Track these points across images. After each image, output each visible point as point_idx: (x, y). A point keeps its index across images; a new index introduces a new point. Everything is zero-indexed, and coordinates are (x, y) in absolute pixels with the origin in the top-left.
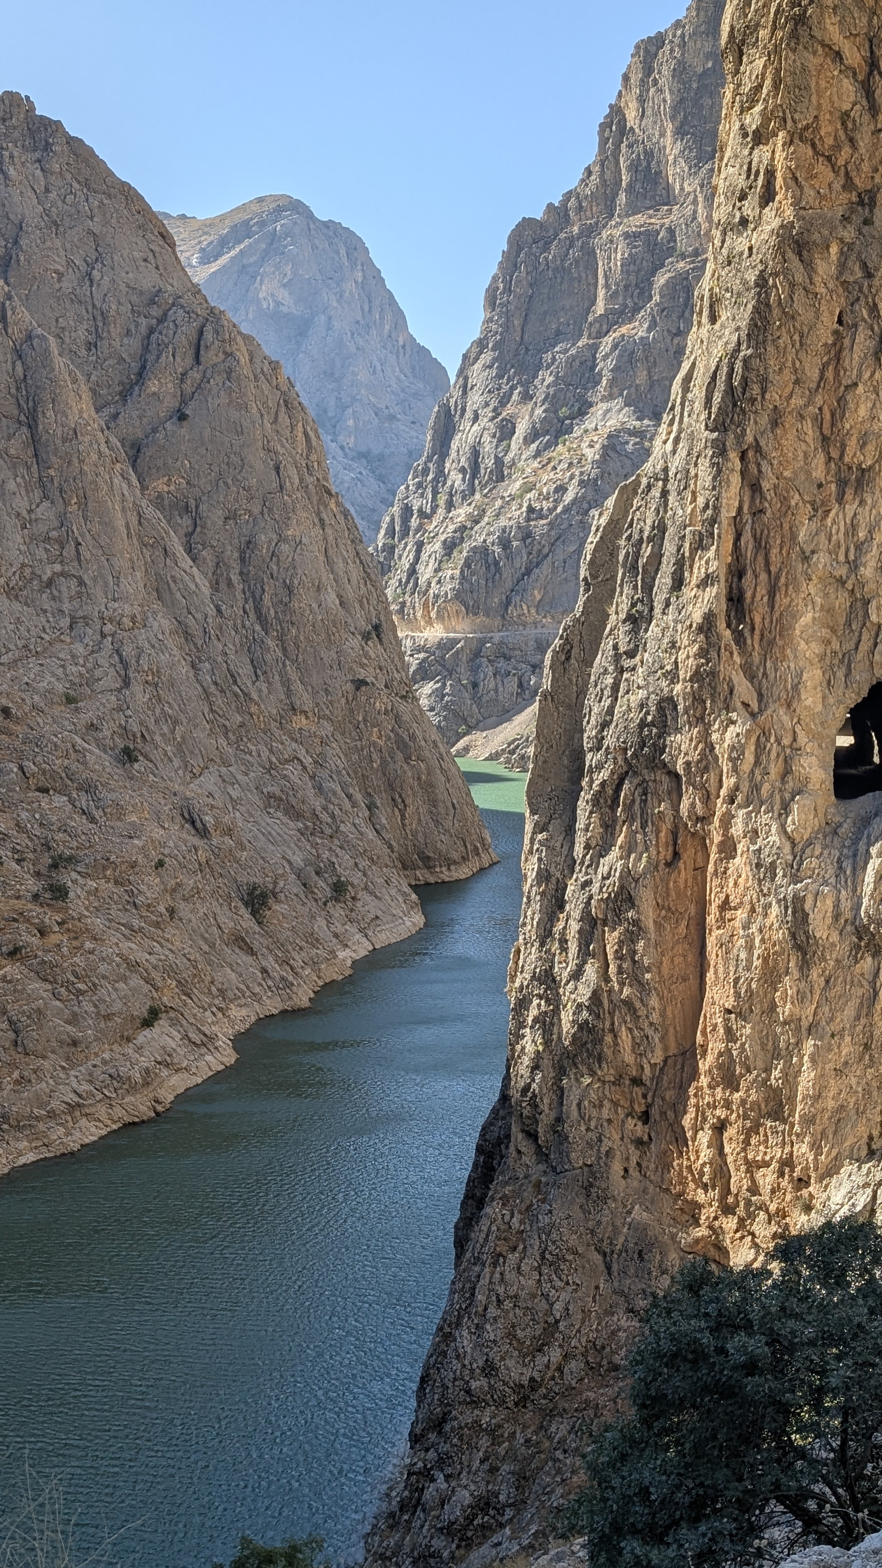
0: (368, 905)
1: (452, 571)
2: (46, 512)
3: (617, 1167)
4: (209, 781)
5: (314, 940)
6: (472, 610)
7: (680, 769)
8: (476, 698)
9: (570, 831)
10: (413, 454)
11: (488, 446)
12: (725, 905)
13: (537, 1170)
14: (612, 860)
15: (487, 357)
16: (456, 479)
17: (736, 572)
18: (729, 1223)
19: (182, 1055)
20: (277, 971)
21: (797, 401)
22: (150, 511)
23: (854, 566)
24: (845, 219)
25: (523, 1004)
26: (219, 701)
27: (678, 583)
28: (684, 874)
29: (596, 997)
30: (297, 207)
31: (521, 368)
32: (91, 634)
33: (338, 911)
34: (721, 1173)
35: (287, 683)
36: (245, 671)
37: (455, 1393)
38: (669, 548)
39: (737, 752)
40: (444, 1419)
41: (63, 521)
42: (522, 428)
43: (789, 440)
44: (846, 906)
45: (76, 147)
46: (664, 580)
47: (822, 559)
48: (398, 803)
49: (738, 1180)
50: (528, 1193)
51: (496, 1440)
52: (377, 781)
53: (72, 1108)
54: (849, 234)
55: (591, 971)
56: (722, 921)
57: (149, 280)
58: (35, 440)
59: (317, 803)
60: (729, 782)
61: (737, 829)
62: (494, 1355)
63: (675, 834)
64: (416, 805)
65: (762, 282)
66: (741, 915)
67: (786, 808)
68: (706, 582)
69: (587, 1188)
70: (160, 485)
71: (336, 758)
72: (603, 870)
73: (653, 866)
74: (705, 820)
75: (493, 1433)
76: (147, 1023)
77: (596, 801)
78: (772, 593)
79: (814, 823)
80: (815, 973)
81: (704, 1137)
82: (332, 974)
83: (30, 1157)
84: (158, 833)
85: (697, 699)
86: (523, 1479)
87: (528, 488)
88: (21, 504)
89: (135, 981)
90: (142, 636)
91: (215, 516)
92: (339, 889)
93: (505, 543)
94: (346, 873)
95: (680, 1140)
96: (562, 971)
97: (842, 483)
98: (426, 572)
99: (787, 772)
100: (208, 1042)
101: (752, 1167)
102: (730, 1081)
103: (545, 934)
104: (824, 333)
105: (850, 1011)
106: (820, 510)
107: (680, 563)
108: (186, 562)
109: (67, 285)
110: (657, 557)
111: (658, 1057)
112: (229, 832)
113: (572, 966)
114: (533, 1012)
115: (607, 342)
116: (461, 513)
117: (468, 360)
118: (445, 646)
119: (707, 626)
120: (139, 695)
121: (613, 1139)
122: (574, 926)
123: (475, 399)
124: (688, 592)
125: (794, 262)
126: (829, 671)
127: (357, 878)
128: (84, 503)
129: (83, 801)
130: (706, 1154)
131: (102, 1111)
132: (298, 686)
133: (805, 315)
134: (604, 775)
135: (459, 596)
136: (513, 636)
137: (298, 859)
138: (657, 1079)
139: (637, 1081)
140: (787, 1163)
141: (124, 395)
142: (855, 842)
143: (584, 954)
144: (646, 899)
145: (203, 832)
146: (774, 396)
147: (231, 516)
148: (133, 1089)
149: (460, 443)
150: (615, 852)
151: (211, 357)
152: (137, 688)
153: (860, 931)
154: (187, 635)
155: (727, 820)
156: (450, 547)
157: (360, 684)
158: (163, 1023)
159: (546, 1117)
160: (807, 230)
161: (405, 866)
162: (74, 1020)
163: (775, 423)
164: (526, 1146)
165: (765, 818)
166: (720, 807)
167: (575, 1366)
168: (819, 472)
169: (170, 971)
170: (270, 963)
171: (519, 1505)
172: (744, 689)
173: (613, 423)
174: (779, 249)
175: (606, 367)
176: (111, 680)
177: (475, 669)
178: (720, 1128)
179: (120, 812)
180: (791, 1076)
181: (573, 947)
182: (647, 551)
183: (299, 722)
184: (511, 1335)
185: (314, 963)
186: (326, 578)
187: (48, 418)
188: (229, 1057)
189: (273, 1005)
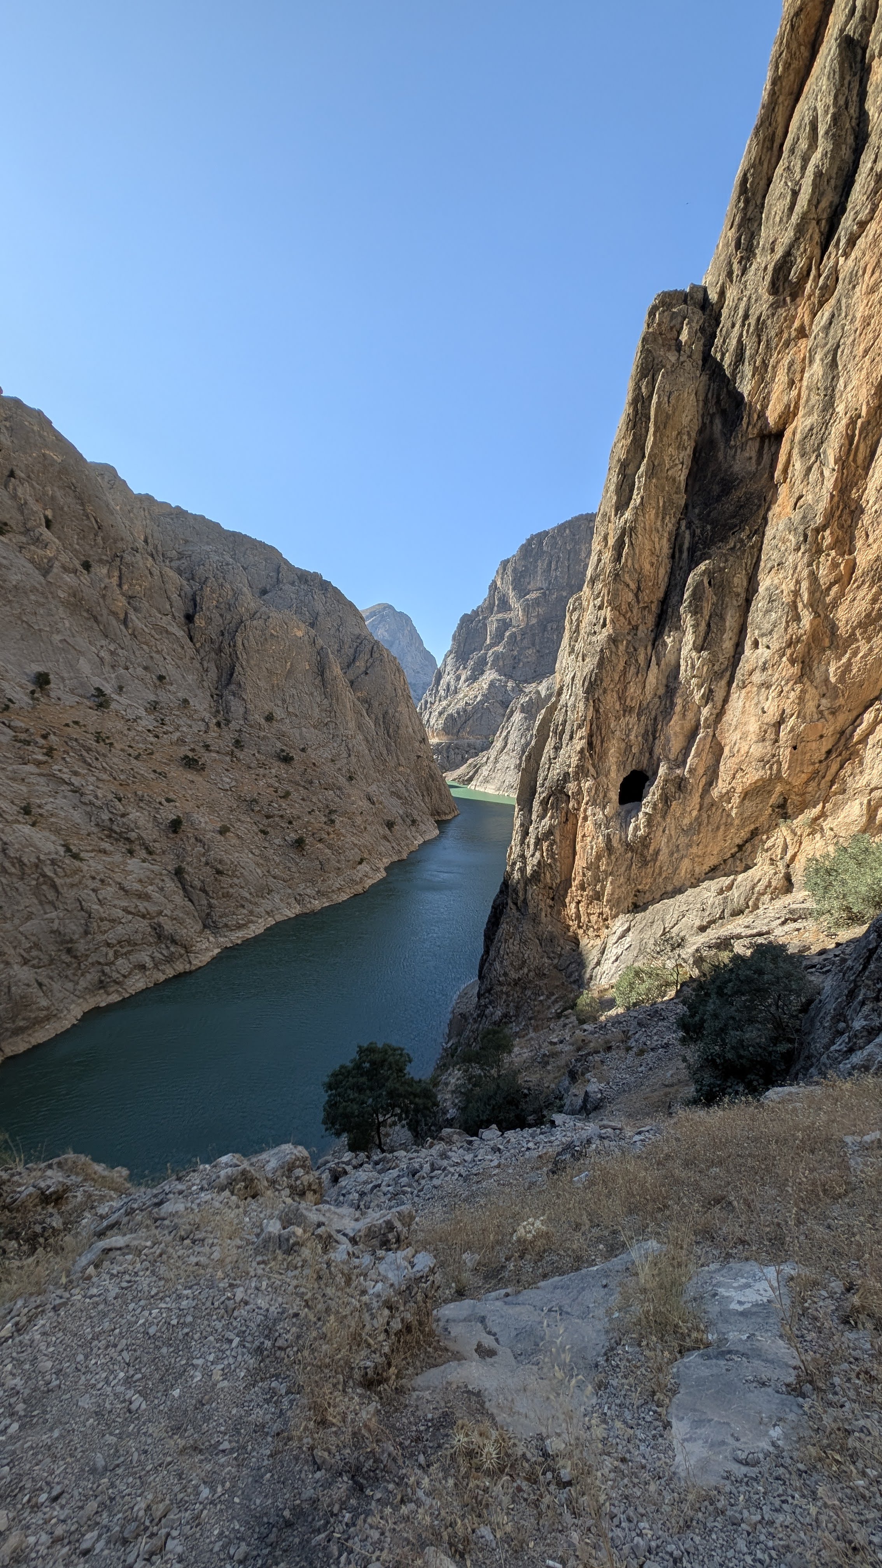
0: (423, 827)
1: (441, 721)
2: (325, 702)
3: (543, 914)
4: (374, 787)
5: (408, 838)
6: (447, 733)
7: (570, 793)
8: (448, 761)
9: (530, 812)
10: (429, 685)
11: (452, 683)
12: (584, 836)
13: (517, 914)
14: (546, 822)
15: (452, 656)
16: (442, 693)
17: (591, 736)
18: (581, 931)
19: (370, 873)
20: (397, 848)
21: (612, 686)
22: (357, 702)
23: (628, 736)
24: (628, 634)
25: (514, 864)
26: (377, 762)
27: (571, 738)
28: (569, 826)
29: (539, 862)
30: (391, 607)
31: (463, 659)
32: (339, 741)
33: (413, 829)
34: (578, 916)
35: (397, 756)
36: (385, 752)
37: (495, 982)
38: (568, 728)
39: (589, 790)
40: (491, 989)
41: (331, 705)
42: (463, 678)
43: (609, 697)
44: (623, 837)
45: (335, 590)
46: (566, 736)
47: (618, 733)
48: (430, 795)
49: (584, 918)
50: (515, 921)
51: (508, 996)
52: (423, 788)
53: (339, 889)
54: (629, 638)
55: (538, 854)
56: (582, 841)
57: (357, 631)
58: (323, 680)
59: (407, 794)
60: (586, 799)
61: (589, 813)
62: (507, 970)
63: (567, 814)
64: (435, 795)
65: (602, 651)
66: (589, 839)
67: (604, 807)
68: (581, 739)
69: (534, 920)
70: (359, 694)
71: (412, 780)
72: (543, 823)
73: (559, 823)
74: (578, 809)
75: (507, 994)
76: (360, 863)
77: (541, 803)
78: (602, 742)
79: (613, 812)
80: (613, 857)
81: (573, 905)
82: (412, 849)
83: (327, 904)
84: (361, 803)
85: (577, 773)
86: (518, 1008)
87: (466, 696)
88: (318, 700)
89: (356, 850)
90: (354, 741)
91: (376, 704)
92: (414, 822)
93: (458, 713)
94: (415, 817)
95: (565, 906)
96: (528, 854)
97: (625, 711)
98: (432, 722)
99: (605, 796)
100: (378, 870)
101: (589, 915)
102: (583, 889)
103: (522, 842)
104: (621, 666)
105: (623, 869)
106: (617, 718)
107: (572, 732)
108: (367, 718)
109: (332, 632)
110: (563, 731)
111: (558, 881)
112: (381, 803)
113: (531, 852)
114: (517, 867)
115: (490, 652)
116: (444, 703)
117: (447, 656)
118: (439, 744)
119: (581, 751)
120: (353, 759)
121: (542, 905)
122: (532, 841)
123: (448, 668)
124: (575, 741)
125: (612, 646)
126: (618, 766)
127: (419, 819)
128: (337, 700)
129: (338, 792)
130: (573, 910)
131: (348, 890)
132: (401, 758)
133: (615, 661)
134: (544, 795)
135: (443, 729)
136: (460, 742)
137: (401, 812)
138: (558, 888)
139: (551, 888)
140: (601, 914)
141: (348, 666)
142: (626, 818)
143: (536, 849)
144: (557, 833)
145: (373, 803)
146: (604, 684)
147: (381, 704)
148: (357, 884)
149: (443, 682)
150: (547, 818)
151: (376, 655)
152: (353, 757)
153: (628, 845)
154: (368, 741)
155: (585, 810)
156: (440, 714)
157: (419, 757)
158: (364, 863)
159: (521, 897)
160: (616, 636)
161: (432, 815)
162: (338, 862)
163: (605, 692)
164: (513, 907)
165: (598, 810)
166: (583, 806)
167: (532, 974)
168: (617, 708)
169: (365, 846)
170: (394, 845)
171: (517, 1016)
172: (592, 771)
173: (492, 677)
174: (608, 642)
175: (490, 660)
176: (345, 755)
177: (448, 752)
178: (579, 902)
179: (349, 796)
180: (603, 888)
181: (532, 847)
182: (560, 728)
183: (401, 769)
184: (512, 964)
185: (407, 845)
186: (409, 724)
187: (327, 674)
188: (384, 874)
189: (396, 859)
